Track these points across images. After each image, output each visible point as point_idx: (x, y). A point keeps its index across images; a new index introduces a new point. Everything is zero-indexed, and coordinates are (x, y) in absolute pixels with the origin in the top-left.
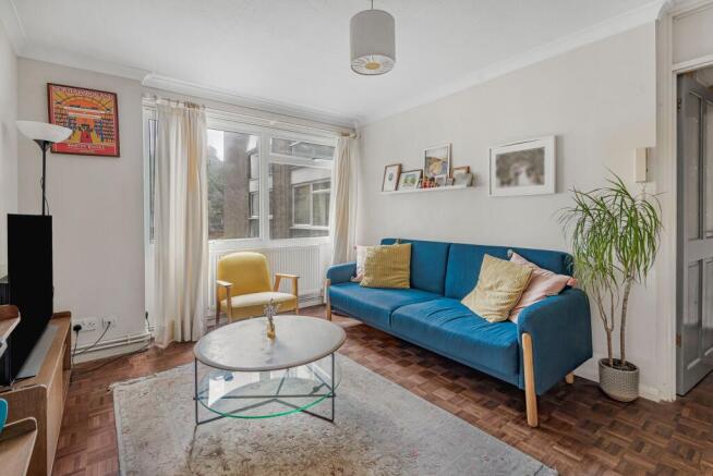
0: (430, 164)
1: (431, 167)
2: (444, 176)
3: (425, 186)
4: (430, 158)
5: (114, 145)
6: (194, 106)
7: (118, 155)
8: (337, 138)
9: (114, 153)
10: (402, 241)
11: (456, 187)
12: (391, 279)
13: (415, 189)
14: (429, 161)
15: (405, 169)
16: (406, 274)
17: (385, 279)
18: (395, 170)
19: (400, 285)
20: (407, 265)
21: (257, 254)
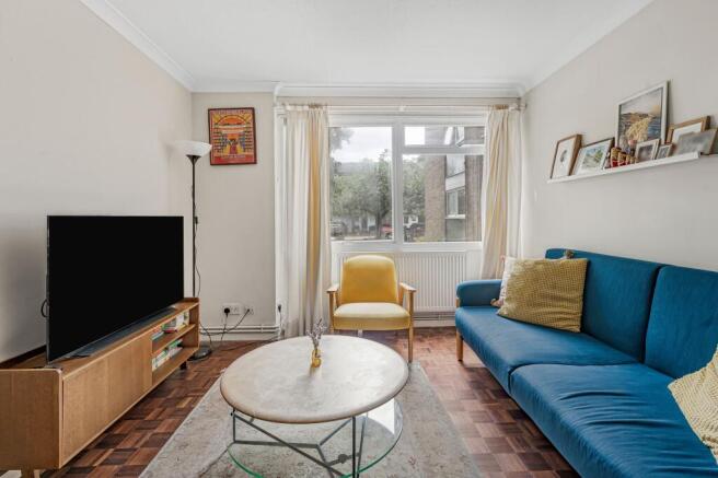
0: (627, 126)
1: (630, 131)
2: (654, 143)
3: (615, 165)
4: (628, 115)
5: (252, 153)
6: (317, 106)
7: (255, 163)
8: (488, 113)
9: (252, 161)
10: (573, 255)
11: (676, 158)
12: (546, 313)
13: (600, 170)
14: (625, 120)
15: (586, 140)
16: (576, 308)
17: (534, 311)
18: (569, 146)
19: (561, 324)
20: (578, 294)
21: (385, 258)
